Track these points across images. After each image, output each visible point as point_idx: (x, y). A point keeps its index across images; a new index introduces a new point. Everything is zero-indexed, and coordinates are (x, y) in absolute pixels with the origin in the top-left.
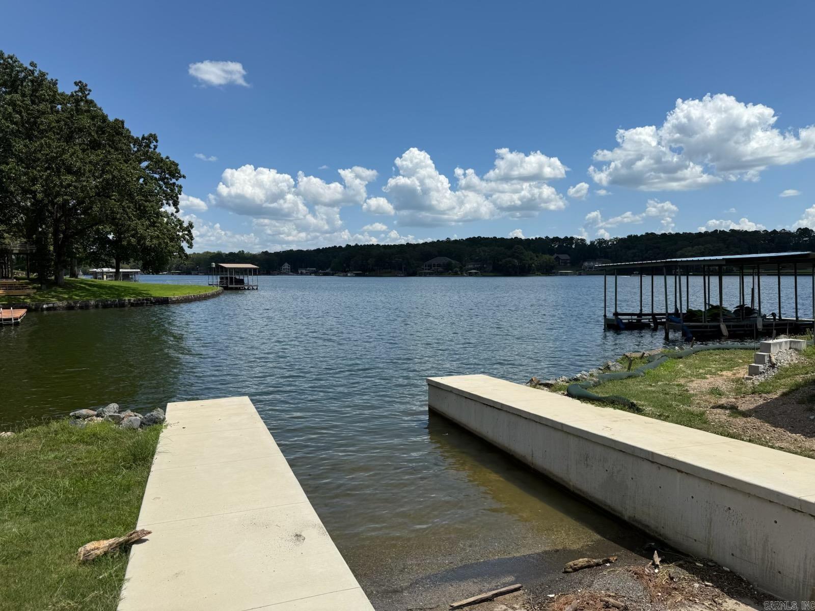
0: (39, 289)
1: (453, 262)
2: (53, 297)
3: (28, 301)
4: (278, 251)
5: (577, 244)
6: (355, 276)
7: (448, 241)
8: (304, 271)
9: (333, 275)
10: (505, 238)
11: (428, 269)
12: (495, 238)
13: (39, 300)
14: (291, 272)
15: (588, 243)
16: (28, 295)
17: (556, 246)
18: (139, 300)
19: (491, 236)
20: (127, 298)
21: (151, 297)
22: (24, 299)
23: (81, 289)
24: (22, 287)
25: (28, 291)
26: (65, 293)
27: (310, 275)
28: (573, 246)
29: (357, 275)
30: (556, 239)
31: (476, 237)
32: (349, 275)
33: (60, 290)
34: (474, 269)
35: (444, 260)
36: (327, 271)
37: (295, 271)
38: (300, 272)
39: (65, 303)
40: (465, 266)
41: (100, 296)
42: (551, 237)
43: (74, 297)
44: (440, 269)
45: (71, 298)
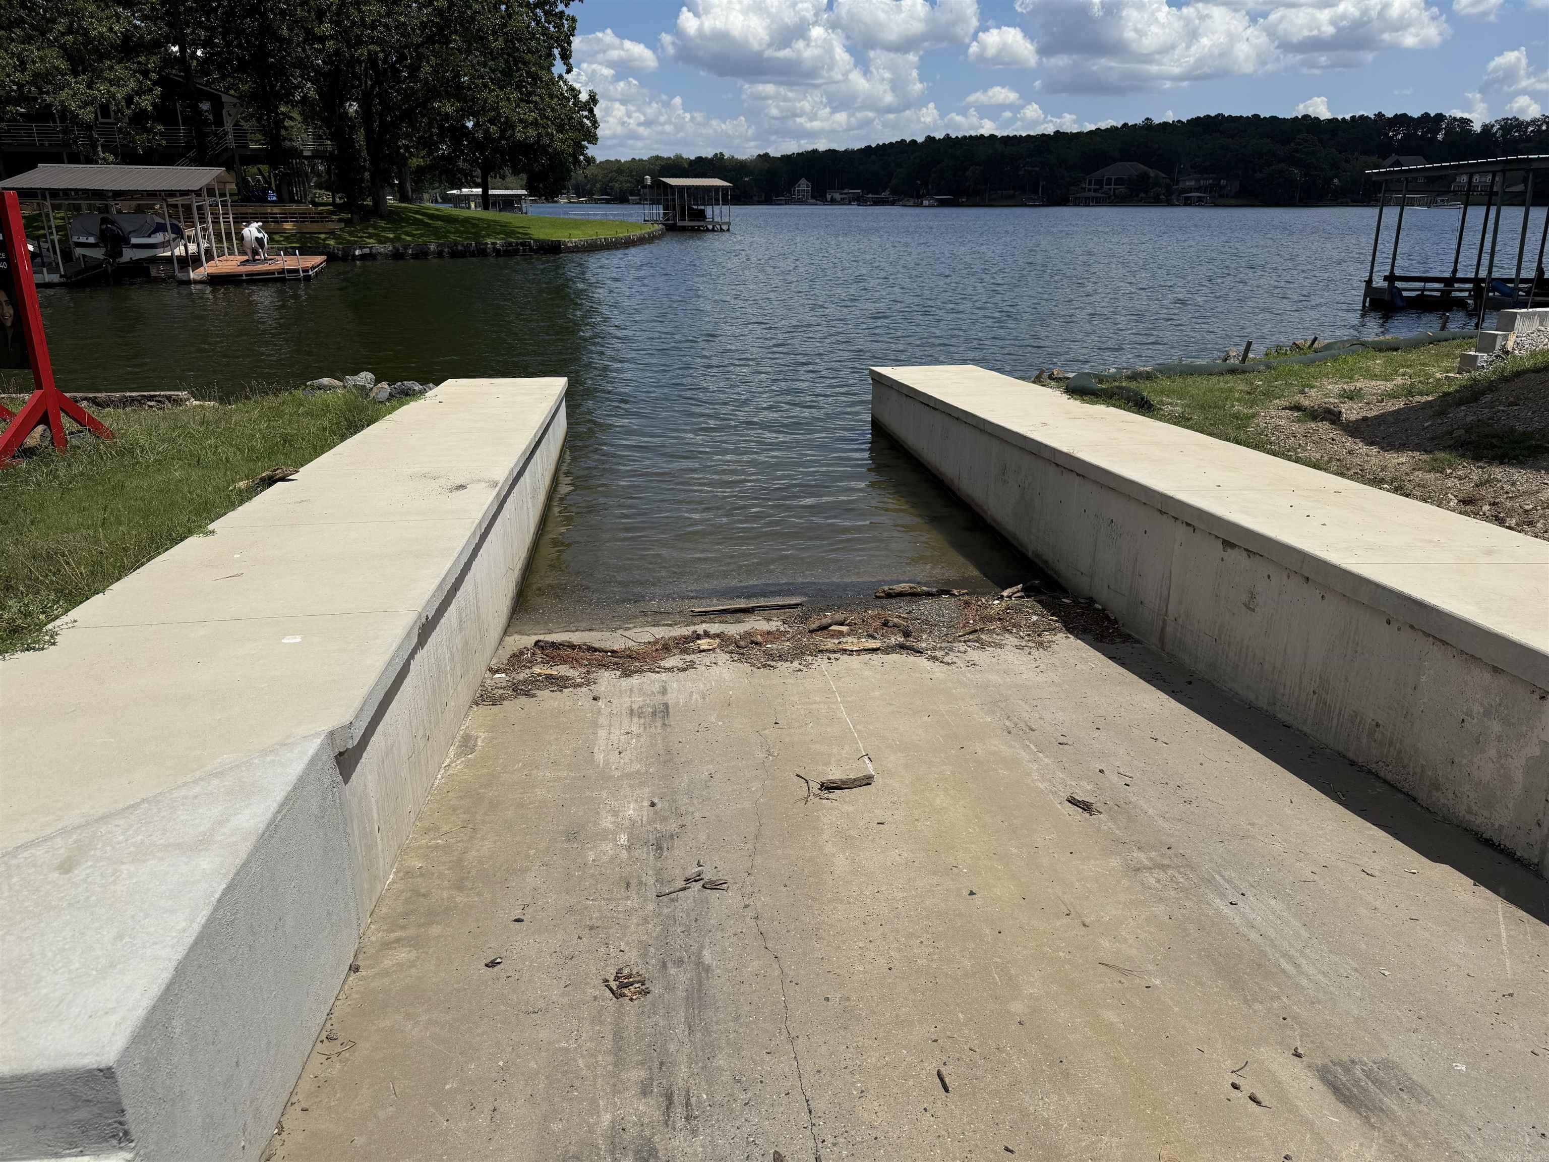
0: (348, 222)
1: (1152, 173)
2: (369, 237)
3: (332, 242)
4: (789, 153)
5: (1449, 131)
6: (938, 206)
7: (1148, 127)
8: (838, 196)
9: (893, 203)
10: (1280, 116)
11: (1095, 191)
12: (1256, 116)
13: (349, 241)
14: (813, 197)
15: (1477, 127)
16: (332, 233)
17: (1399, 137)
18: (510, 244)
19: (1247, 113)
20: (489, 241)
21: (531, 238)
22: (324, 240)
23: (417, 222)
24: (322, 218)
25: (331, 226)
26: (390, 230)
27: (850, 204)
28: (1440, 137)
29: (943, 204)
30: (1402, 120)
31: (1213, 115)
32: (925, 203)
33: (382, 223)
34: (1197, 190)
35: (1133, 169)
36: (883, 195)
37: (819, 196)
38: (829, 197)
39: (389, 247)
40: (1177, 183)
41: (446, 237)
42: (1389, 114)
43: (403, 237)
44: (1122, 189)
45: (398, 239)
